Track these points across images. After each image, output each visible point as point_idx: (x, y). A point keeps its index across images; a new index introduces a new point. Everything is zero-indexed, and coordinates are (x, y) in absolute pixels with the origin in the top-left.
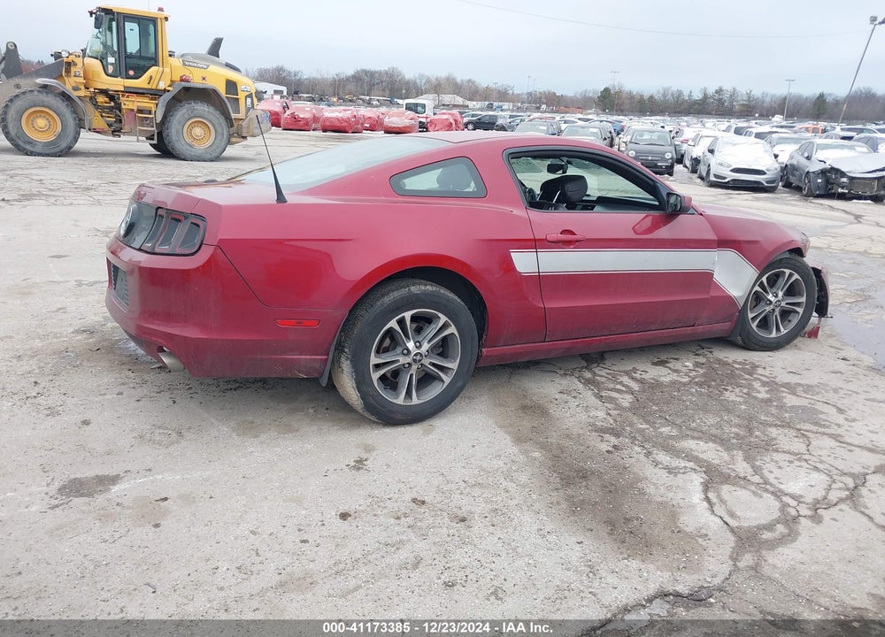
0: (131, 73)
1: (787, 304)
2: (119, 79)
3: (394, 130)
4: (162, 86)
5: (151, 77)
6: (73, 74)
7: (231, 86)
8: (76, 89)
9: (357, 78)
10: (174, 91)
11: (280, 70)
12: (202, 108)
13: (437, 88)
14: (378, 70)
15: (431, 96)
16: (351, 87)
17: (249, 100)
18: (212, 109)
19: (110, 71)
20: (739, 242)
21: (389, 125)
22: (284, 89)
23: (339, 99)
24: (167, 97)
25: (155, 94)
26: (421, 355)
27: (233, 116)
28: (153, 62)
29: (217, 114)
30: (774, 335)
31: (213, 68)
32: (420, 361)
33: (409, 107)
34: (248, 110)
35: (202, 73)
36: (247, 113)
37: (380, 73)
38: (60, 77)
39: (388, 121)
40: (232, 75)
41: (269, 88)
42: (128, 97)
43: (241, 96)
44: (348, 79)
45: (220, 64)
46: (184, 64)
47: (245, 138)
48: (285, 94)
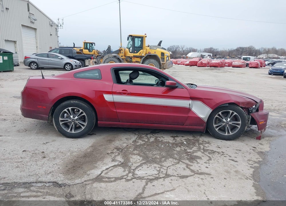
0: (136, 52)
1: (232, 123)
2: (132, 53)
3: (236, 66)
4: (143, 55)
5: (140, 53)
6: (121, 52)
7: (163, 54)
8: (122, 56)
9: (237, 50)
10: (145, 56)
11: (211, 48)
12: (152, 60)
13: (267, 52)
14: (245, 47)
15: (264, 55)
16: (234, 53)
17: (167, 58)
18: (155, 61)
19: (131, 51)
20: (202, 98)
21: (234, 65)
22: (211, 54)
23: (230, 57)
24: (144, 57)
25: (141, 57)
26: (74, 120)
27: (161, 62)
28: (141, 48)
29: (157, 62)
30: (227, 134)
31: (158, 49)
32: (74, 121)
33: (244, 59)
34: (167, 61)
35: (155, 51)
36: (166, 62)
37: (246, 48)
38: (118, 54)
39: (234, 63)
40: (163, 51)
41: (206, 54)
42: (134, 58)
43: (165, 57)
44: (234, 51)
45: (160, 48)
46: (150, 49)
47: (165, 69)
48: (212, 56)
